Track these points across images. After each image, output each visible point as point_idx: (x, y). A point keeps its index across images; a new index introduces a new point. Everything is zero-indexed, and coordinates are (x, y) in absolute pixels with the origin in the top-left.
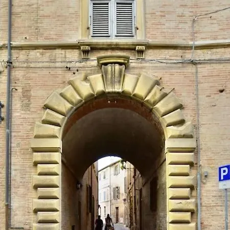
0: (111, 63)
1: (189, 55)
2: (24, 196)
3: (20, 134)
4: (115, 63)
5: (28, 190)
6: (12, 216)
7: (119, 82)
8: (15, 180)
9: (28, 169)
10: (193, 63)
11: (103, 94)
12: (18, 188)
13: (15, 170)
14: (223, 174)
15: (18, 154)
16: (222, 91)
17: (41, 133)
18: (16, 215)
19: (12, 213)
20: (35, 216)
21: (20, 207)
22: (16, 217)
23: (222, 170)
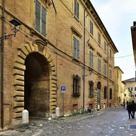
0: (42, 44)
1: (56, 51)
2: (9, 88)
3: (7, 57)
4: (43, 44)
5: (11, 86)
6: (4, 98)
7: (42, 51)
8: (5, 80)
9: (11, 76)
10: (56, 53)
11: (37, 53)
12: (6, 84)
13: (5, 75)
14: (63, 89)
15: (6, 67)
16: (61, 65)
17: (18, 61)
18: (5, 98)
19: (4, 96)
20: (14, 98)
21: (7, 94)
22: (5, 99)
23: (62, 87)
